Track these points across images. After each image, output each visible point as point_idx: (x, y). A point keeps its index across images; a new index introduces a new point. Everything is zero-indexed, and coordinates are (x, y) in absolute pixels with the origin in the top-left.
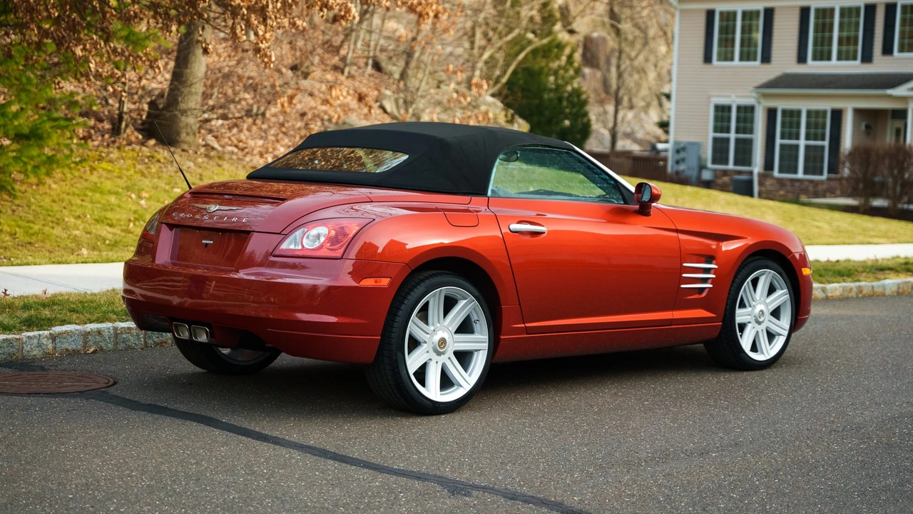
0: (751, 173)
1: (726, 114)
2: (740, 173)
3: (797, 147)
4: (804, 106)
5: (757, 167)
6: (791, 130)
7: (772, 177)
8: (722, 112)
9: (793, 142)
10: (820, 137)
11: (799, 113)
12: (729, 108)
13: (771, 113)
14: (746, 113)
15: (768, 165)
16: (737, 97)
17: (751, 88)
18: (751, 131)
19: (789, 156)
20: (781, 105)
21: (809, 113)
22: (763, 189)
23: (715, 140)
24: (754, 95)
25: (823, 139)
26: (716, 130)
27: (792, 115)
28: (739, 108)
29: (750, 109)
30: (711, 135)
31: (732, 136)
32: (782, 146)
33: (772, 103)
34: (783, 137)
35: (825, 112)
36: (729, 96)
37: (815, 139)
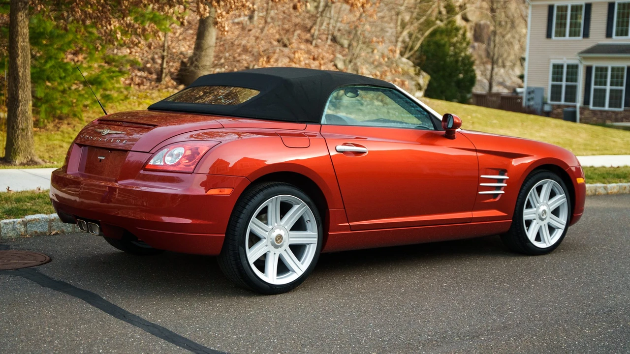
0: (575, 107)
1: (560, 70)
2: (568, 106)
3: (605, 90)
4: (610, 65)
5: (579, 103)
6: (601, 80)
7: (589, 109)
8: (558, 69)
9: (602, 87)
10: (620, 84)
11: (606, 69)
12: (561, 66)
13: (589, 69)
14: (573, 69)
15: (586, 102)
16: (568, 59)
17: (576, 54)
18: (576, 80)
19: (600, 94)
20: (595, 64)
21: (613, 69)
22: (583, 116)
23: (553, 86)
24: (578, 58)
25: (622, 85)
26: (553, 80)
27: (602, 71)
28: (568, 66)
29: (576, 67)
30: (550, 83)
31: (564, 83)
32: (595, 90)
33: (589, 63)
34: (596, 84)
35: (623, 69)
36: (562, 59)
37: (617, 85)
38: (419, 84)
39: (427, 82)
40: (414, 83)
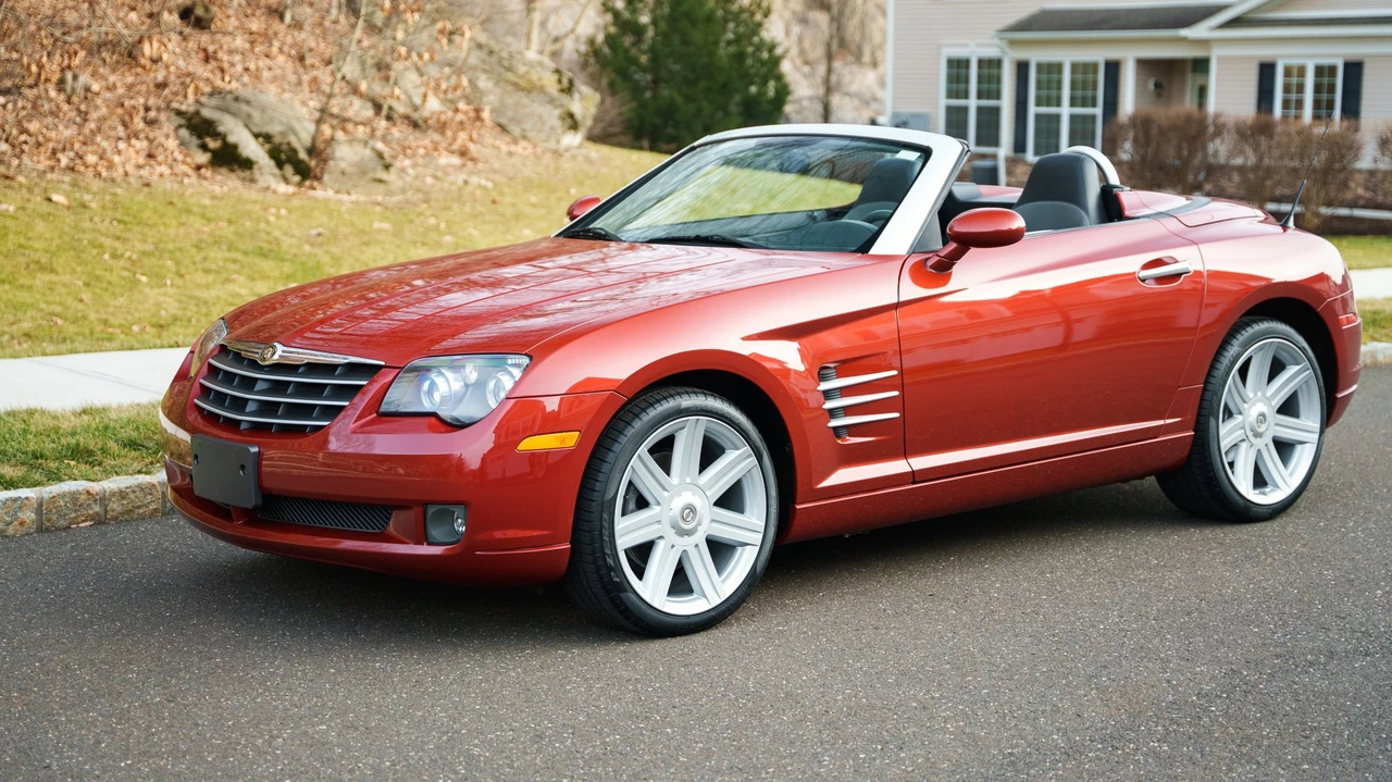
0: (994, 157)
1: (963, 71)
2: (983, 156)
3: (1057, 117)
4: (1067, 57)
5: (1004, 149)
6: (1050, 97)
7: (1024, 162)
8: (958, 67)
9: (1052, 110)
11: (1059, 67)
12: (966, 63)
13: (1022, 68)
14: (990, 66)
15: (1019, 146)
16: (979, 45)
17: (992, 33)
18: (998, 96)
19: (1048, 126)
20: (1035, 57)
21: (1074, 66)
22: (1013, 180)
23: (949, 109)
24: (997, 41)
25: (1094, 105)
26: (951, 94)
27: (1051, 70)
28: (981, 62)
29: (996, 64)
30: (943, 101)
31: (973, 103)
32: (1038, 117)
33: (1022, 55)
34: (1038, 104)
35: (1095, 66)
36: (965, 45)
37: (1084, 105)
38: (571, 116)
39: (593, 110)
40: (557, 112)
